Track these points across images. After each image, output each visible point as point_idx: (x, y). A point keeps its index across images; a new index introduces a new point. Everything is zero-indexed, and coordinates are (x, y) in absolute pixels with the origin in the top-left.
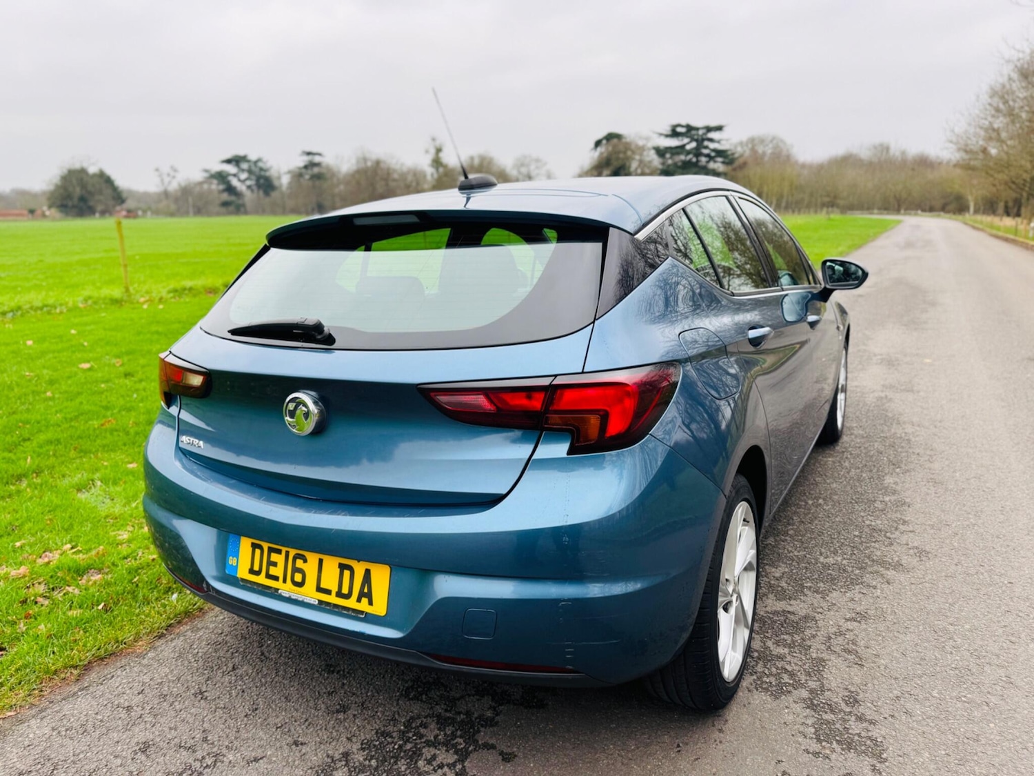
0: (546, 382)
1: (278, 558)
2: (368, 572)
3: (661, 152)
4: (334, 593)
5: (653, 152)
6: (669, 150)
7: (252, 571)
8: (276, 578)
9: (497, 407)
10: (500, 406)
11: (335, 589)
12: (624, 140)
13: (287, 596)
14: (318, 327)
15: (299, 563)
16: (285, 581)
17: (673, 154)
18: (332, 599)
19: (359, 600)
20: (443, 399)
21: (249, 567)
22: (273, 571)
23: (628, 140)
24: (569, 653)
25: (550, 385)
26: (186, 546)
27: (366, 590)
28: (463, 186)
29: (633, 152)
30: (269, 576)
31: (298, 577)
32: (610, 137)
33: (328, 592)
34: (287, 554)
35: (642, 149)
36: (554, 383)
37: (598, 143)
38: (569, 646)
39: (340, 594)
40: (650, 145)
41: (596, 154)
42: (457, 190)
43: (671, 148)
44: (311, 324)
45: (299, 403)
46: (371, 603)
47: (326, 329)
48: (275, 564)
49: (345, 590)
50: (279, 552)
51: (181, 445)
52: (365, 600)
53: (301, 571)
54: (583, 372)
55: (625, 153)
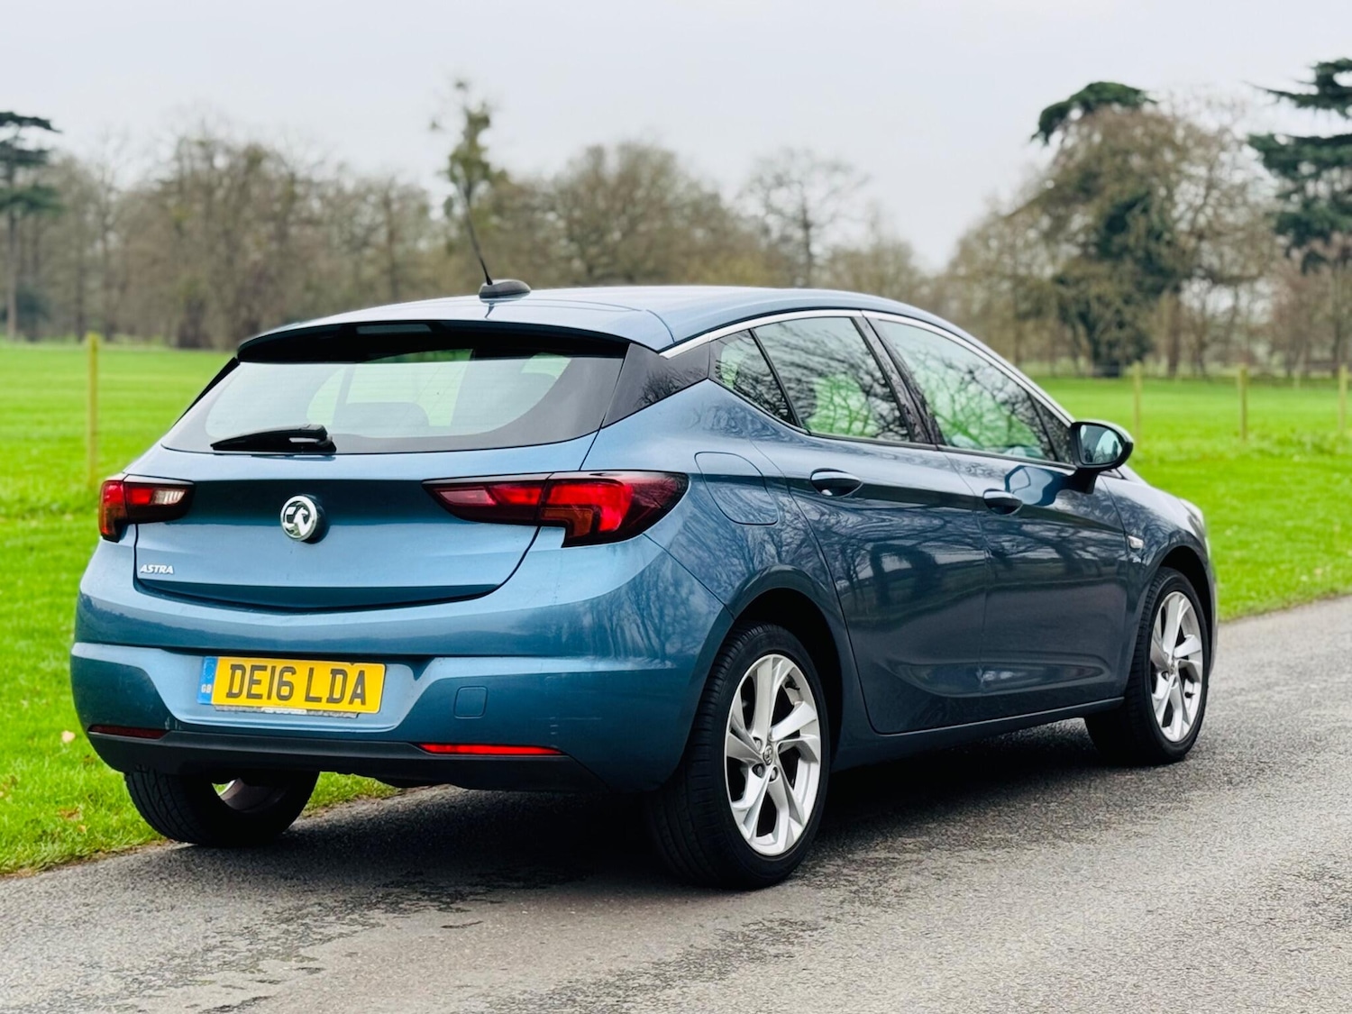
0: (543, 477)
1: (263, 676)
2: (362, 674)
3: (1279, 156)
4: (324, 700)
5: (1251, 153)
6: (1308, 150)
7: (230, 695)
8: (259, 696)
9: (498, 502)
10: (499, 499)
11: (325, 695)
12: (1147, 108)
13: (272, 712)
14: (321, 433)
15: (287, 677)
16: (269, 697)
17: (1322, 165)
18: (323, 706)
19: (351, 702)
20: (447, 495)
21: (227, 691)
22: (256, 689)
23: (1165, 109)
24: (554, 729)
25: (547, 480)
26: (149, 679)
27: (359, 691)
28: (486, 293)
29: (1182, 152)
30: (250, 696)
31: (285, 691)
32: (1096, 98)
33: (318, 700)
34: (274, 669)
35: (1211, 143)
36: (551, 478)
37: (1052, 119)
38: (553, 722)
39: (331, 700)
40: (1241, 130)
41: (1044, 156)
42: (477, 297)
43: (1315, 142)
44: (315, 429)
45: (298, 506)
46: (363, 702)
47: (328, 436)
48: (258, 682)
49: (337, 695)
50: (264, 668)
51: (140, 576)
52: (358, 701)
53: (289, 684)
54: (580, 471)
55: (1150, 154)
